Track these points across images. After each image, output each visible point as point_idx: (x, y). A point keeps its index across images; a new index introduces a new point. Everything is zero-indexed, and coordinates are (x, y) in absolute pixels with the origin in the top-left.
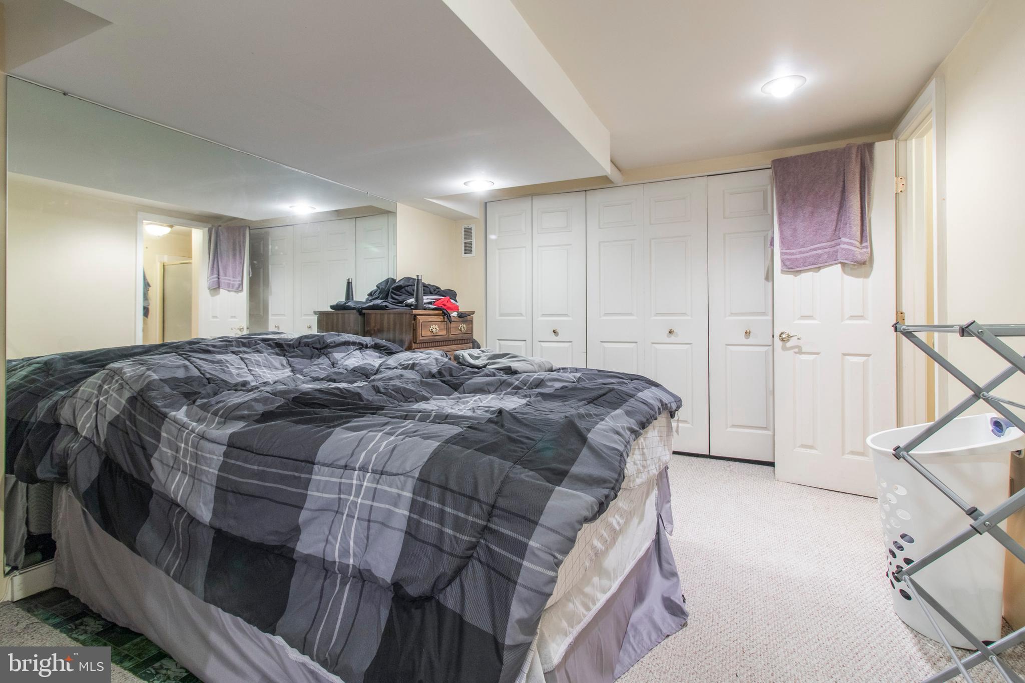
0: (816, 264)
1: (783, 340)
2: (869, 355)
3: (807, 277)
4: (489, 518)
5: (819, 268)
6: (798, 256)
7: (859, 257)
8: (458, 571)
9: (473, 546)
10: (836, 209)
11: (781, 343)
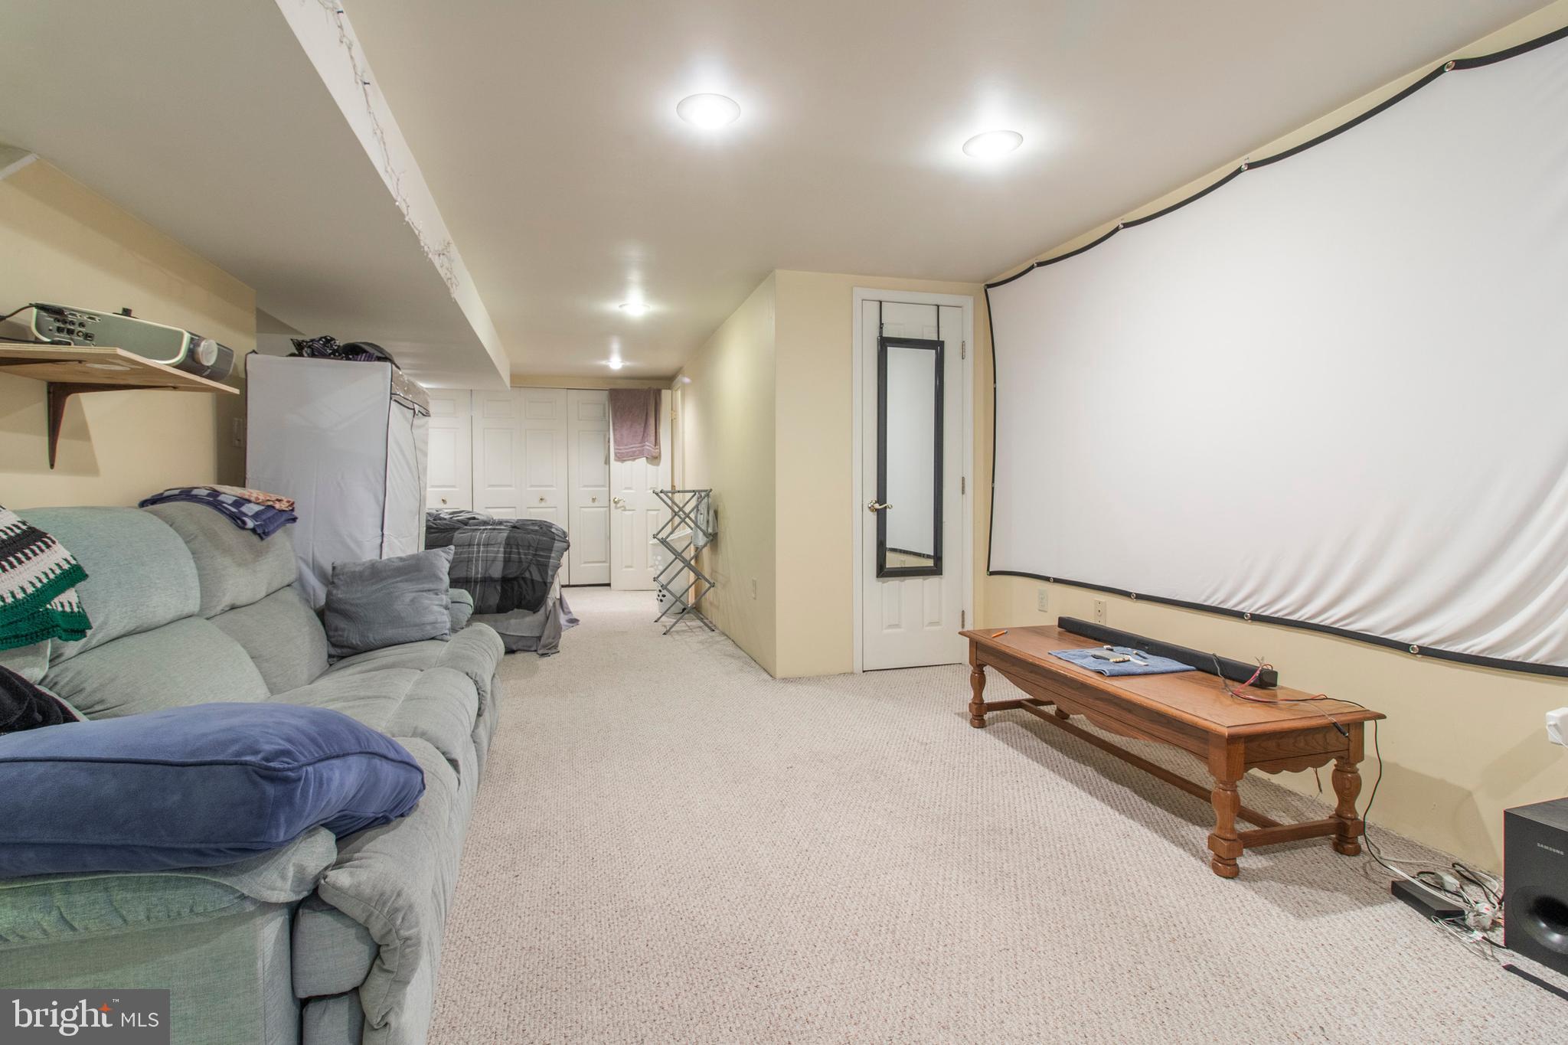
0: (633, 456)
1: (615, 502)
2: (658, 510)
3: (629, 463)
4: (536, 550)
5: (635, 459)
6: (623, 451)
7: (654, 454)
8: (529, 566)
9: (531, 560)
10: (643, 425)
11: (614, 505)
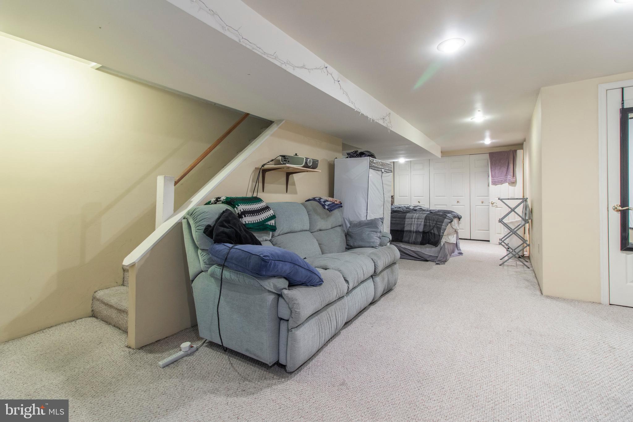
0: (501, 182)
1: (492, 204)
3: (499, 186)
4: (437, 222)
5: (502, 184)
6: (496, 180)
7: (512, 181)
8: (433, 228)
9: (434, 226)
10: (506, 168)
11: (491, 205)
